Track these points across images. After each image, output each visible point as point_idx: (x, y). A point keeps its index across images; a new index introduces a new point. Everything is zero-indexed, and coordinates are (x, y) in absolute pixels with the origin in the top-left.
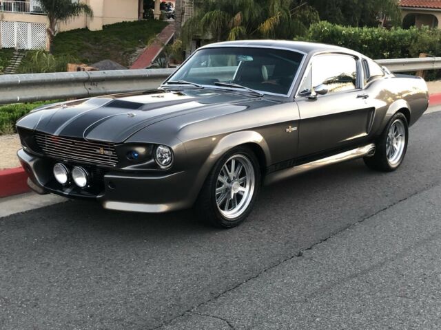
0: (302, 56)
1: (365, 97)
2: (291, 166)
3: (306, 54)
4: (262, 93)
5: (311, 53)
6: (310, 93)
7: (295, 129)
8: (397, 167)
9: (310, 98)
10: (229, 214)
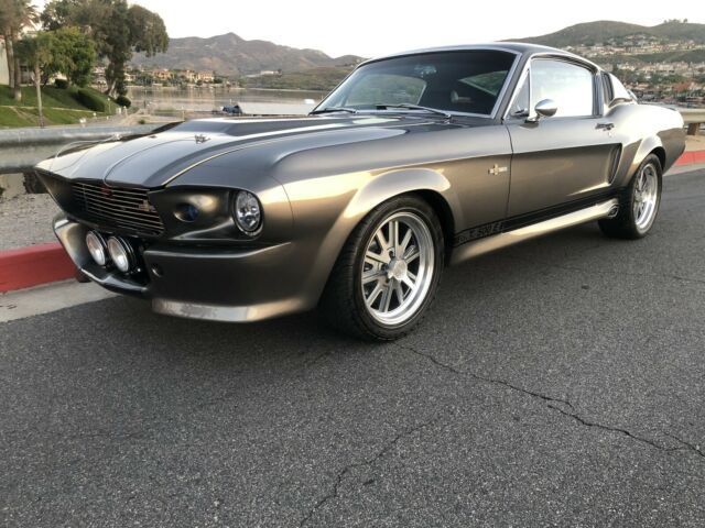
0: (513, 56)
1: (609, 127)
2: (496, 233)
3: (519, 55)
4: (449, 113)
5: (527, 53)
6: (527, 115)
7: (504, 169)
8: (647, 233)
9: (526, 122)
10: (386, 317)
